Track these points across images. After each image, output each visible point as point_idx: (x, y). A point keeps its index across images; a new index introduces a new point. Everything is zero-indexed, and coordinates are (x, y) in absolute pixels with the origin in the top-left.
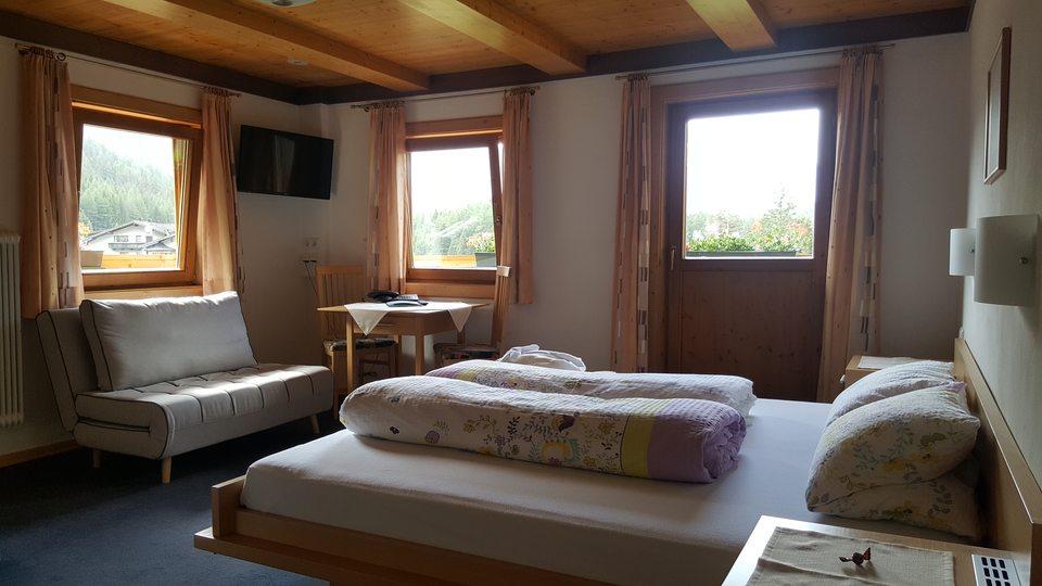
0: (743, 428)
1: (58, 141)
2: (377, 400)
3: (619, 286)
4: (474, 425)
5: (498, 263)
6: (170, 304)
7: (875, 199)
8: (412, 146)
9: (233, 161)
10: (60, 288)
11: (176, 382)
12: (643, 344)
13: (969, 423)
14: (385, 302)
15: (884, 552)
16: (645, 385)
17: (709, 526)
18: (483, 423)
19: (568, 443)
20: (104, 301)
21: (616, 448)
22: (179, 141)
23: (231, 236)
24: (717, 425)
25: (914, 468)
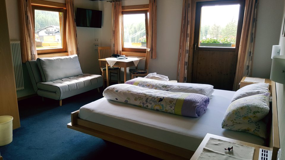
0: (209, 101)
1: (28, 15)
2: (112, 91)
3: (180, 55)
4: (137, 99)
5: (147, 48)
6: (60, 59)
7: (254, 32)
8: (123, 13)
9: (75, 18)
10: (31, 55)
11: (62, 79)
12: (186, 71)
13: (266, 109)
14: (116, 57)
15: (237, 147)
16: (184, 87)
17: (196, 131)
18: (139, 99)
19: (161, 105)
20: (43, 58)
21: (173, 108)
22: (60, 13)
23: (75, 39)
24: (200, 103)
25: (251, 119)
